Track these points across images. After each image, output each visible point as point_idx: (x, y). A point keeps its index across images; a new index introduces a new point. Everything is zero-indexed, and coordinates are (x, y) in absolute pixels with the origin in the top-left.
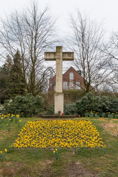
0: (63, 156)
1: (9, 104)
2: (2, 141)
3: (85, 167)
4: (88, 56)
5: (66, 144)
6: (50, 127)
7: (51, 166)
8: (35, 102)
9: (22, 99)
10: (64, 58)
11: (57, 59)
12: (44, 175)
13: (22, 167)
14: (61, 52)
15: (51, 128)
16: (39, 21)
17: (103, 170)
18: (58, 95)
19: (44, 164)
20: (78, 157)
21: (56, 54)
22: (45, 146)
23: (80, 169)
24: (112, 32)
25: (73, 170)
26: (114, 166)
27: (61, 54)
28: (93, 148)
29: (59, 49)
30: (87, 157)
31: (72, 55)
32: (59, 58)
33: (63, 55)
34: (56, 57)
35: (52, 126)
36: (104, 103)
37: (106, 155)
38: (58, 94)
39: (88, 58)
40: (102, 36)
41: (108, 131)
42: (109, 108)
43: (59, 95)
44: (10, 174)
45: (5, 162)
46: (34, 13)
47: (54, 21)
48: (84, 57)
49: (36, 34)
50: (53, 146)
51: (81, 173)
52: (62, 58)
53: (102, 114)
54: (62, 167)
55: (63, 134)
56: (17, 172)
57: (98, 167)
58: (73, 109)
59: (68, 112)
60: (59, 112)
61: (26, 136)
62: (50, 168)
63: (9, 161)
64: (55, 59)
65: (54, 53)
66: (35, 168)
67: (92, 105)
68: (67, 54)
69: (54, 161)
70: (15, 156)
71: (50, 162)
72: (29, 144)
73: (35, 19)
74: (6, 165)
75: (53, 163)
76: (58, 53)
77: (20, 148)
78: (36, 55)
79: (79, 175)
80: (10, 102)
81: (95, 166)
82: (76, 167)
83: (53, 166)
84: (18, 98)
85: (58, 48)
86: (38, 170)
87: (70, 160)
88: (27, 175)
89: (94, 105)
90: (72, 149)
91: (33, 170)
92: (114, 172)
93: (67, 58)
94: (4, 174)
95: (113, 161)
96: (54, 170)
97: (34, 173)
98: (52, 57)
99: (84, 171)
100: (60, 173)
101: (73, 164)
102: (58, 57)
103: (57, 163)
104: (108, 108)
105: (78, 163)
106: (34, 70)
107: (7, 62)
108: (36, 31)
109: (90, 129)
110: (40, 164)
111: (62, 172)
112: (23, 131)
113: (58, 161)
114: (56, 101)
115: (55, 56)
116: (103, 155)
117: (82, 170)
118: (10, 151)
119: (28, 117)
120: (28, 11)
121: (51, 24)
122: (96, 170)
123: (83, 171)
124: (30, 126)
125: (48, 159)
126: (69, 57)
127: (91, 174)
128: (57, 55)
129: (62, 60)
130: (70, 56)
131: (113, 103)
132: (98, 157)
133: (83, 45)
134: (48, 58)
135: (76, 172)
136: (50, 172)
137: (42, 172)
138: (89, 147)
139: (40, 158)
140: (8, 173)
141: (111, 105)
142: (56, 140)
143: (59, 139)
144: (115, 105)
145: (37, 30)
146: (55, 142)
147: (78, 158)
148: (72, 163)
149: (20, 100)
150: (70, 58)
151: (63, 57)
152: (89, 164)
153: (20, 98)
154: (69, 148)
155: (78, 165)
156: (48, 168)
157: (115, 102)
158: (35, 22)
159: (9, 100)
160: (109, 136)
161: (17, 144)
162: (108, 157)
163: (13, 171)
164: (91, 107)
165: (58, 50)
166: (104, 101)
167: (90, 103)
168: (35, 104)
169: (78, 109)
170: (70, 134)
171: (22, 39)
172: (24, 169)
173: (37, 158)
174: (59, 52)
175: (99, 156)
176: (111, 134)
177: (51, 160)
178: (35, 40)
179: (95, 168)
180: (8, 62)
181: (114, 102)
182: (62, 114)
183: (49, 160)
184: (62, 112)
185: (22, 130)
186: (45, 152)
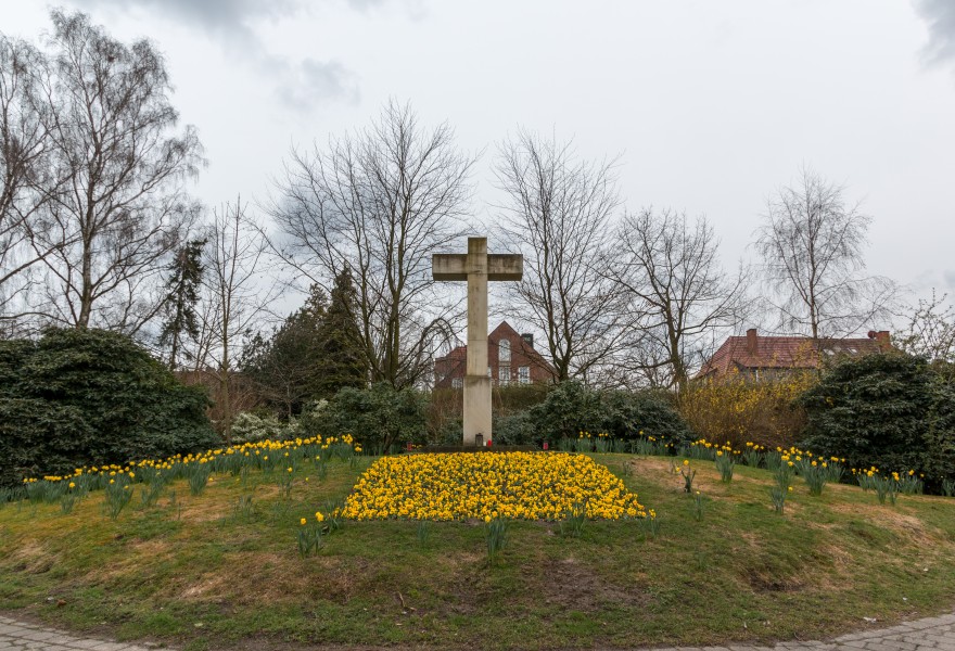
0: (516, 542)
1: (316, 415)
2: (303, 505)
3: (595, 572)
4: (560, 272)
5: (520, 509)
6: (457, 467)
7: (480, 570)
8: (399, 406)
9: (360, 399)
10: (491, 272)
11: (471, 273)
12: (457, 595)
13: (377, 571)
14: (482, 255)
15: (460, 470)
16: (416, 172)
17: (663, 580)
18: (474, 383)
19: (454, 563)
20: (568, 543)
21: (468, 261)
22: (448, 514)
23: (580, 577)
24: (624, 220)
25: (558, 580)
26: (698, 569)
27: (484, 261)
28: (613, 518)
29: (477, 246)
30: (596, 542)
31: (515, 263)
32: (476, 273)
33: (489, 264)
34: (467, 269)
35: (462, 465)
36: (617, 412)
37: (664, 538)
38: (476, 380)
39: (561, 280)
40: (602, 215)
41: (651, 479)
42: (635, 426)
43: (478, 385)
44: (335, 591)
45: (313, 559)
46: (400, 153)
47: (460, 171)
48: (551, 276)
49: (406, 211)
50: (475, 515)
51: (585, 588)
52: (485, 271)
53: (616, 444)
54: (518, 571)
55: (505, 484)
56: (360, 584)
57: (643, 571)
58: (522, 427)
59: (507, 440)
60: (479, 436)
61: (381, 490)
62: (476, 576)
63: (329, 555)
64: (463, 277)
65: (463, 258)
66: (423, 575)
67: (582, 417)
68: (501, 261)
69: (486, 556)
70: (349, 540)
71: (472, 558)
72: (393, 510)
73: (402, 169)
74: (319, 565)
75: (484, 559)
76: (474, 258)
77: (364, 519)
78: (404, 273)
79: (581, 596)
80: (318, 407)
81: (632, 568)
82: (567, 573)
83: (485, 568)
84: (348, 396)
85: (474, 244)
86: (435, 580)
87: (542, 552)
88: (397, 595)
89: (586, 417)
90: (542, 523)
91: (418, 580)
92: (701, 588)
93: (502, 270)
94: (316, 593)
95: (690, 554)
96: (488, 579)
97: (422, 589)
98: (456, 268)
99: (597, 584)
100: (514, 590)
101: (553, 563)
102: (474, 269)
103: (497, 559)
104: (631, 426)
105: (570, 561)
106: (397, 315)
107: (309, 305)
108: (406, 202)
109: (589, 472)
110: (438, 564)
111: (520, 587)
112: (368, 478)
113: (500, 554)
114: (468, 402)
115: (464, 265)
116: (651, 539)
117: (587, 580)
118: (331, 528)
119: (377, 454)
120: (383, 146)
121: (452, 180)
122: (637, 579)
123: (592, 582)
124: (392, 467)
125: (465, 549)
126: (507, 267)
127: (623, 595)
128: (470, 264)
129: (486, 277)
130: (511, 267)
131: (646, 413)
132: (635, 544)
133: (545, 243)
134: (443, 270)
135: (567, 586)
136: (478, 585)
137: (450, 585)
138: (600, 517)
139: (437, 546)
140: (327, 590)
141: (641, 418)
142: (482, 500)
143: (494, 497)
144: (654, 417)
145: (407, 199)
146: (480, 505)
147: (568, 547)
148: (550, 559)
149: (352, 400)
150: (509, 271)
151: (488, 269)
152: (610, 562)
153: (354, 396)
154: (532, 519)
155: (572, 565)
156: (467, 576)
157: (654, 409)
158: (403, 175)
159: (316, 402)
160: (657, 490)
161: (353, 508)
162: (672, 545)
163: (344, 583)
164: (580, 421)
165: (474, 248)
166: (619, 406)
167: (574, 411)
168: (400, 411)
169: (539, 428)
170: (526, 484)
171: (361, 224)
172: (384, 578)
173: (426, 547)
174: (477, 255)
175: (637, 541)
176: (661, 485)
177: (474, 551)
178: (403, 228)
179: (632, 574)
180: (314, 303)
181: (649, 410)
182: (489, 443)
183: (467, 554)
184: (488, 435)
185: (366, 474)
186: (452, 529)
